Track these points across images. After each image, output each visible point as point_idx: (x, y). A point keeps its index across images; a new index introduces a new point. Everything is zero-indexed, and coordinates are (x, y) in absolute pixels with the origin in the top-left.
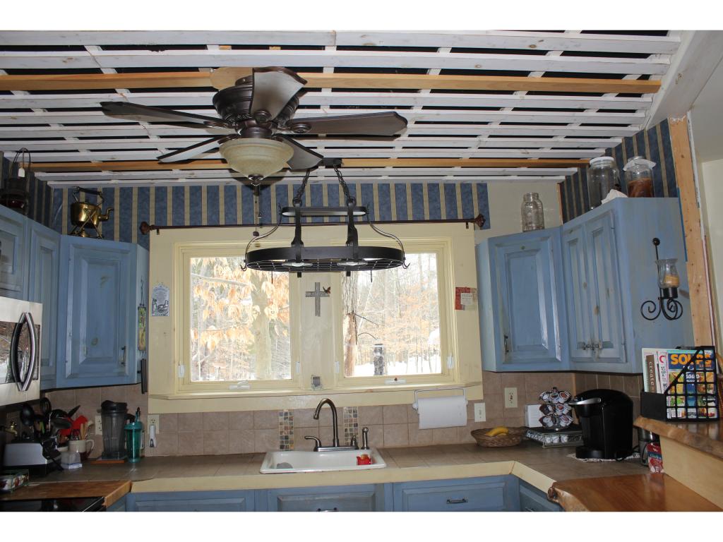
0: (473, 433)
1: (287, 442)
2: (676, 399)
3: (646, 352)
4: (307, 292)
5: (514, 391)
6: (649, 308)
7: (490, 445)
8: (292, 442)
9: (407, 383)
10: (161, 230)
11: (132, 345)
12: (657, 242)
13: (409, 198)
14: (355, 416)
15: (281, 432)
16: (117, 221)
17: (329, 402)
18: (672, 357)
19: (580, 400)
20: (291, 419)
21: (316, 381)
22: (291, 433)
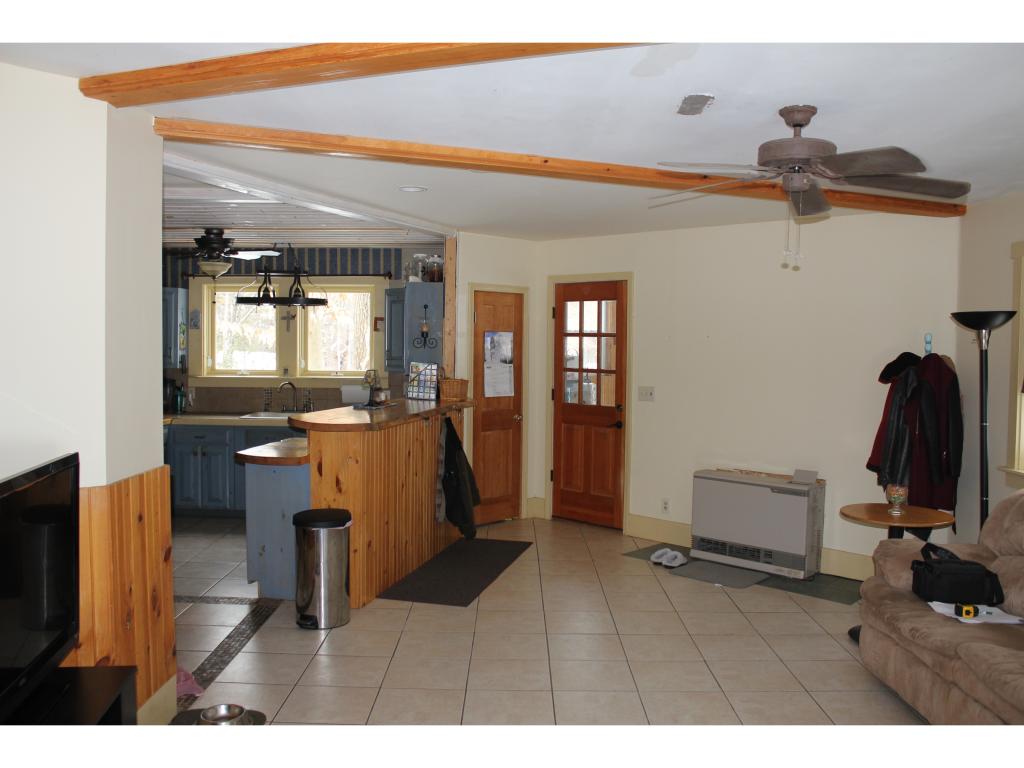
1: (269, 407)
4: (282, 317)
6: (418, 341)
9: (345, 376)
10: (195, 278)
11: (176, 346)
12: (426, 307)
13: (349, 258)
14: (310, 394)
15: (265, 401)
17: (290, 384)
20: (271, 393)
21: (284, 371)
22: (270, 402)
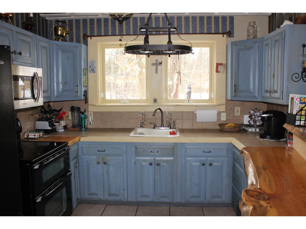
0: (219, 125)
1: (143, 125)
2: (301, 117)
3: (291, 95)
4: (152, 64)
5: (239, 108)
6: (296, 76)
7: (226, 130)
8: (145, 125)
9: (193, 103)
10: (92, 37)
12: (304, 46)
13: (198, 23)
15: (141, 120)
16: (74, 34)
17: (160, 109)
18: (302, 99)
19: (263, 114)
20: (145, 115)
21: (155, 101)
22: (145, 121)
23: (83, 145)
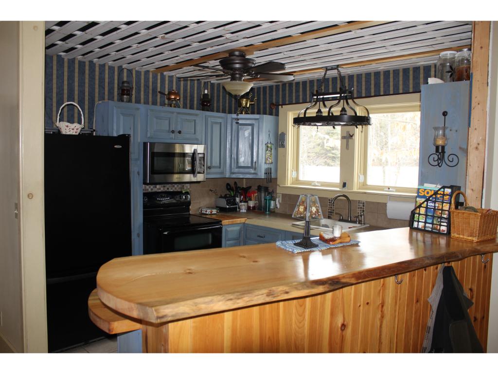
1: (332, 215)
2: (419, 217)
4: (343, 137)
6: (434, 158)
9: (396, 191)
10: (283, 106)
12: (445, 114)
14: (363, 206)
15: (329, 209)
17: (346, 196)
18: (420, 191)
21: (344, 185)
22: (333, 210)
23: (247, 228)
